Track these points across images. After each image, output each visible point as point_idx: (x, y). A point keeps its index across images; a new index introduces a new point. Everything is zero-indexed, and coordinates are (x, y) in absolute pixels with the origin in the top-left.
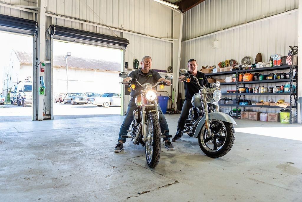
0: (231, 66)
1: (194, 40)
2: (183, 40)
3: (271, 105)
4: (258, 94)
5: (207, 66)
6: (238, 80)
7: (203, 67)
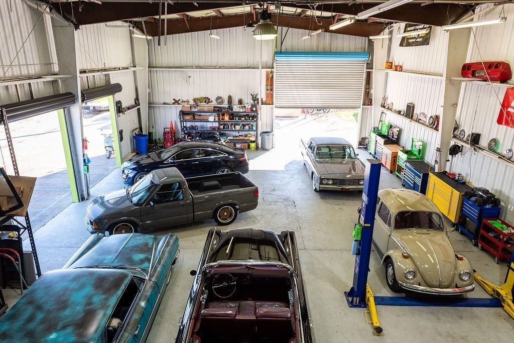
0: (205, 102)
1: (159, 70)
2: (149, 67)
3: (245, 138)
4: (235, 131)
5: (180, 100)
6: (219, 119)
7: (174, 99)
